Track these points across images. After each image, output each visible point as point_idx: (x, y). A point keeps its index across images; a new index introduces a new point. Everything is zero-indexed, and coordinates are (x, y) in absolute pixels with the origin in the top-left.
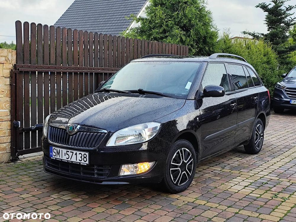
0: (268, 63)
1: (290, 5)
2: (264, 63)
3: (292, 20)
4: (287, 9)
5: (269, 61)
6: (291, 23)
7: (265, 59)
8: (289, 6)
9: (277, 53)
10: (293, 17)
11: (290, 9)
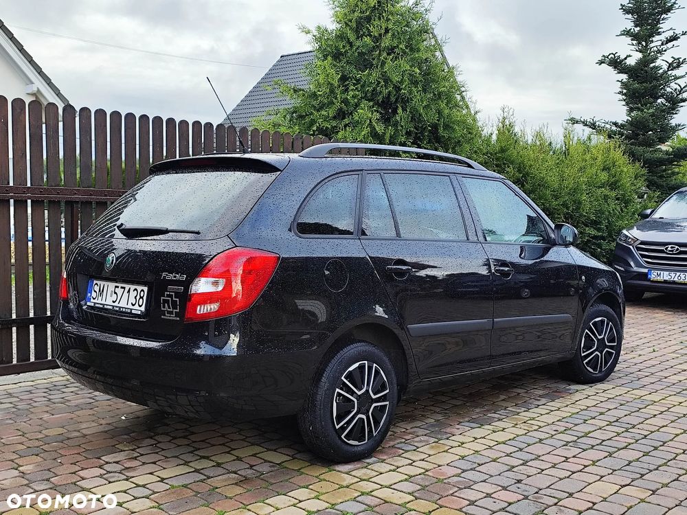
0: (613, 186)
1: (676, 57)
2: (603, 186)
3: (682, 89)
4: (670, 65)
5: (616, 182)
6: (680, 97)
7: (604, 176)
8: (673, 60)
9: (642, 164)
10: (682, 82)
11: (678, 66)
